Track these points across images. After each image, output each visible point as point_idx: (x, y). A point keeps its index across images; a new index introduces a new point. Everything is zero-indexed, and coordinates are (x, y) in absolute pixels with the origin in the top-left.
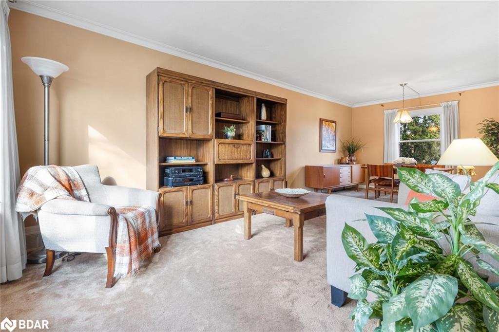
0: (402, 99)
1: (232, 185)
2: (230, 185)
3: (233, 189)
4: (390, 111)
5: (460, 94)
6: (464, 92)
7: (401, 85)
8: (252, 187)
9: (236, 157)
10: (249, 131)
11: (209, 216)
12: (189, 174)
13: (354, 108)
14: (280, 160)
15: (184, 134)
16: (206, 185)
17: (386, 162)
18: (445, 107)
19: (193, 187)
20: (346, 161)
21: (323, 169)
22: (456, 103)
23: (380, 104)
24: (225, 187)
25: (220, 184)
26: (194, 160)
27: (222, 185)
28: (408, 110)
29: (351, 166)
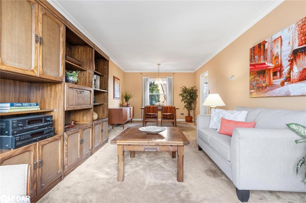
0: (158, 72)
1: (79, 132)
2: (77, 132)
3: (79, 134)
4: (146, 77)
5: (173, 74)
6: (175, 73)
7: (158, 64)
8: (91, 130)
9: (81, 102)
10: (86, 79)
11: (59, 172)
12: (37, 125)
13: (126, 73)
14: (103, 105)
15: (33, 71)
16: (56, 137)
17: (147, 105)
18: (168, 79)
19: (43, 142)
20: (125, 105)
21: (122, 111)
22: (172, 77)
23: (140, 73)
24: (73, 135)
25: (69, 132)
26: (38, 107)
27: (71, 133)
28: (161, 78)
29: (130, 108)
